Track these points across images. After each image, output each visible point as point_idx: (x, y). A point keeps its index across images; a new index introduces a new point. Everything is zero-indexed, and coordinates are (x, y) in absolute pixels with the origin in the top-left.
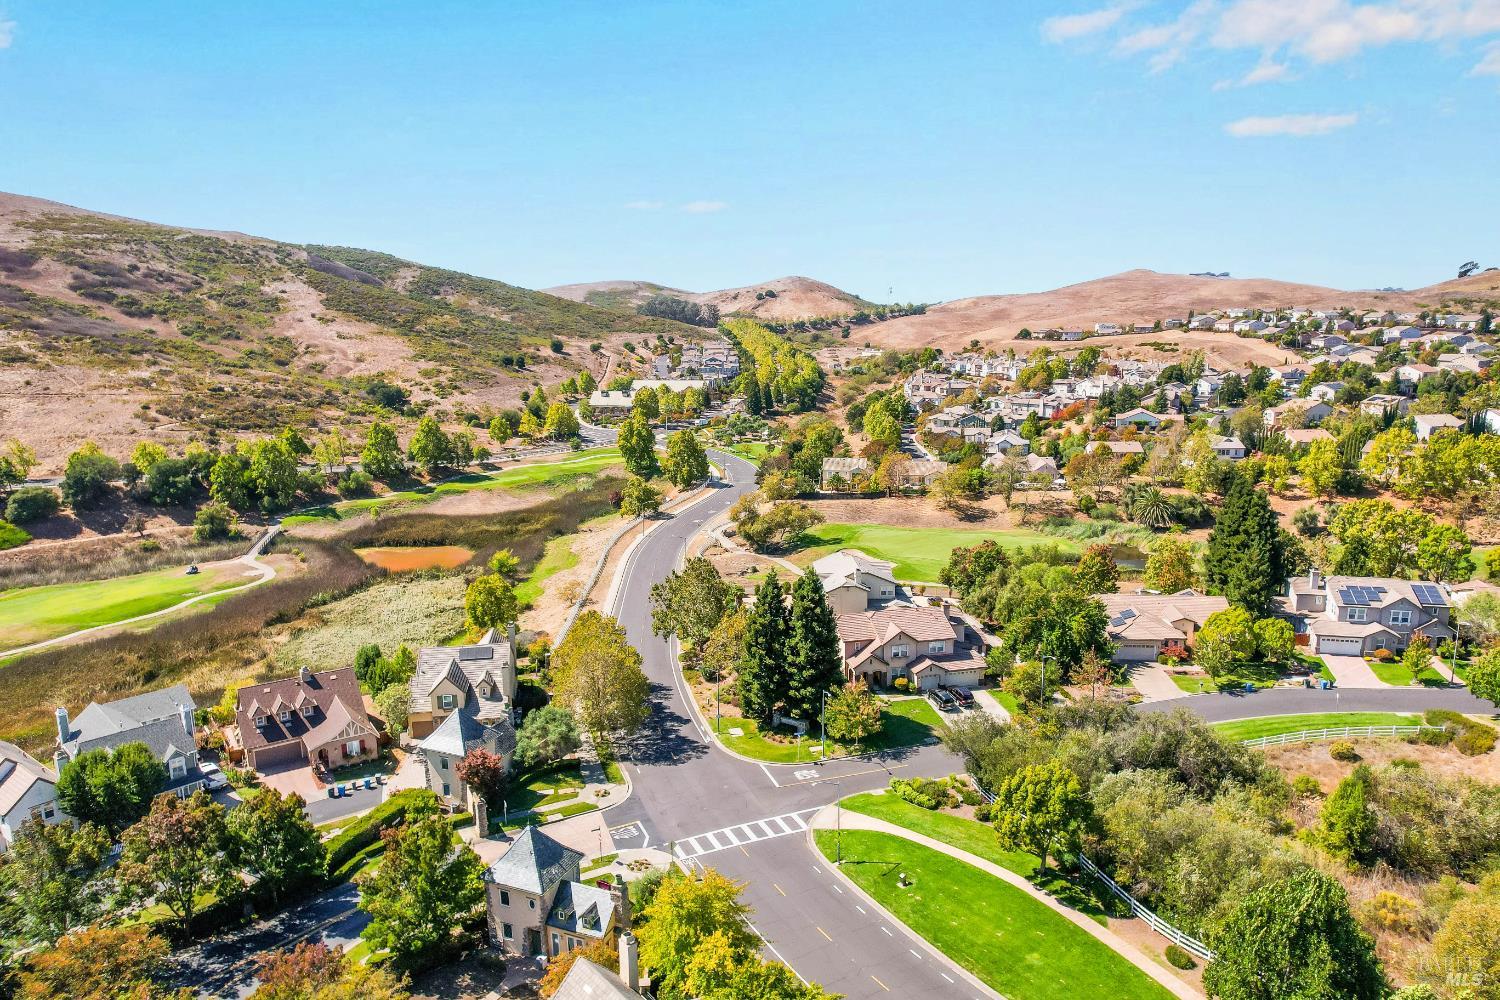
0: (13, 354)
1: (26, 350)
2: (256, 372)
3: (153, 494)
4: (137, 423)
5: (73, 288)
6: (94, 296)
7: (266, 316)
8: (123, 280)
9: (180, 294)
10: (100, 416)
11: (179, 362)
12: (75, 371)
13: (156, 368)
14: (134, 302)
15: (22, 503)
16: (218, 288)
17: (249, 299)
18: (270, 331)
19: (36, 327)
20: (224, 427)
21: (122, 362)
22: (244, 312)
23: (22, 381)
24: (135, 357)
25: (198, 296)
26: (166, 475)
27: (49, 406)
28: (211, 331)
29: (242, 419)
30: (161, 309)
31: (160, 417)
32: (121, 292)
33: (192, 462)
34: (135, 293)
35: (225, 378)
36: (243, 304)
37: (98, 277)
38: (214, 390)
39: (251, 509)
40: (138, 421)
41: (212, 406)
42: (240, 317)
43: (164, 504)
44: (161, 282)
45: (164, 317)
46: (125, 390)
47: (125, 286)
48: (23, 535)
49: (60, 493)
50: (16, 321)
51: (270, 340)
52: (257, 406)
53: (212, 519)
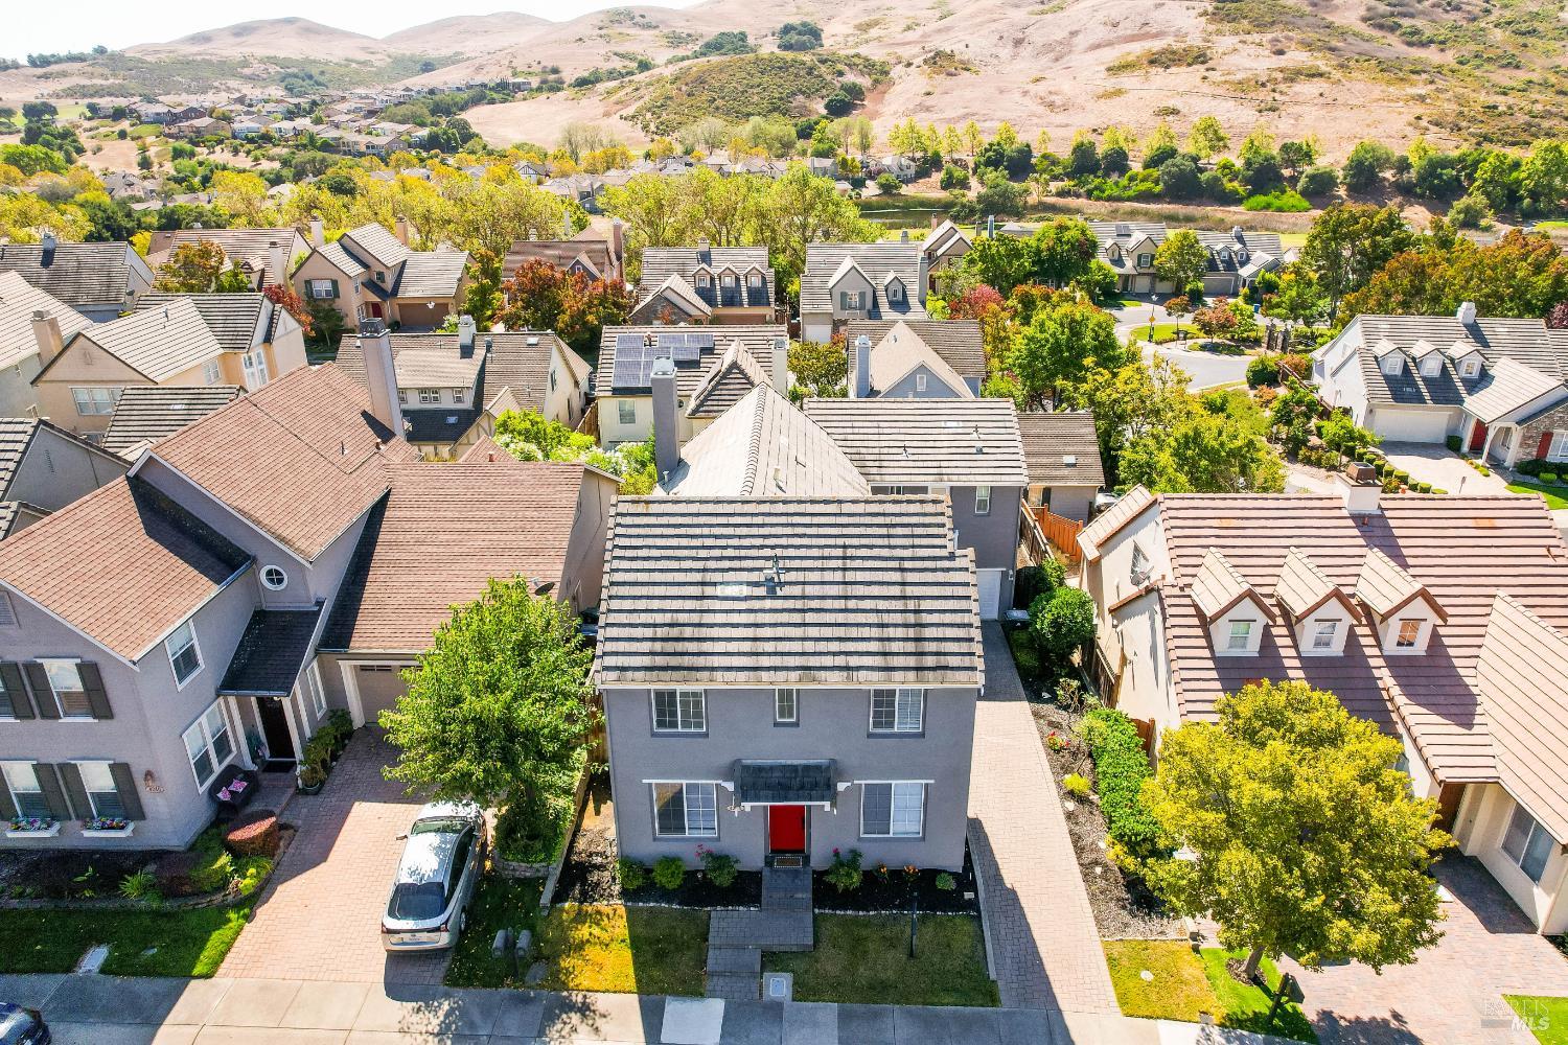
0: (1313, 71)
1: (1324, 68)
2: (1534, 96)
3: (1415, 185)
4: (1409, 130)
5: (1365, 20)
6: (1381, 27)
7: (1558, 45)
8: (1411, 10)
9: (1464, 23)
10: (1376, 123)
11: (1454, 82)
12: (1360, 86)
13: (1433, 87)
14: (1416, 32)
15: (1312, 178)
16: (1508, 14)
17: (1540, 27)
18: (1557, 61)
19: (1332, 50)
20: (1491, 141)
21: (1402, 80)
22: (1530, 40)
23: (1317, 93)
24: (1415, 77)
25: (1483, 25)
26: (1434, 166)
27: (1335, 114)
28: (1489, 59)
29: (1513, 135)
30: (1441, 38)
31: (1430, 127)
32: (1406, 22)
33: (1461, 159)
34: (1419, 23)
35: (1501, 99)
36: (1533, 32)
37: (1388, 8)
38: (1488, 107)
39: (1505, 210)
40: (1411, 128)
41: (1482, 122)
42: (1525, 46)
43: (1422, 196)
44: (1447, 12)
45: (1442, 46)
46: (1401, 104)
47: (1412, 16)
48: (1306, 204)
49: (1340, 174)
50: (1320, 44)
51: (1556, 70)
52: (1530, 125)
53: (1467, 210)
